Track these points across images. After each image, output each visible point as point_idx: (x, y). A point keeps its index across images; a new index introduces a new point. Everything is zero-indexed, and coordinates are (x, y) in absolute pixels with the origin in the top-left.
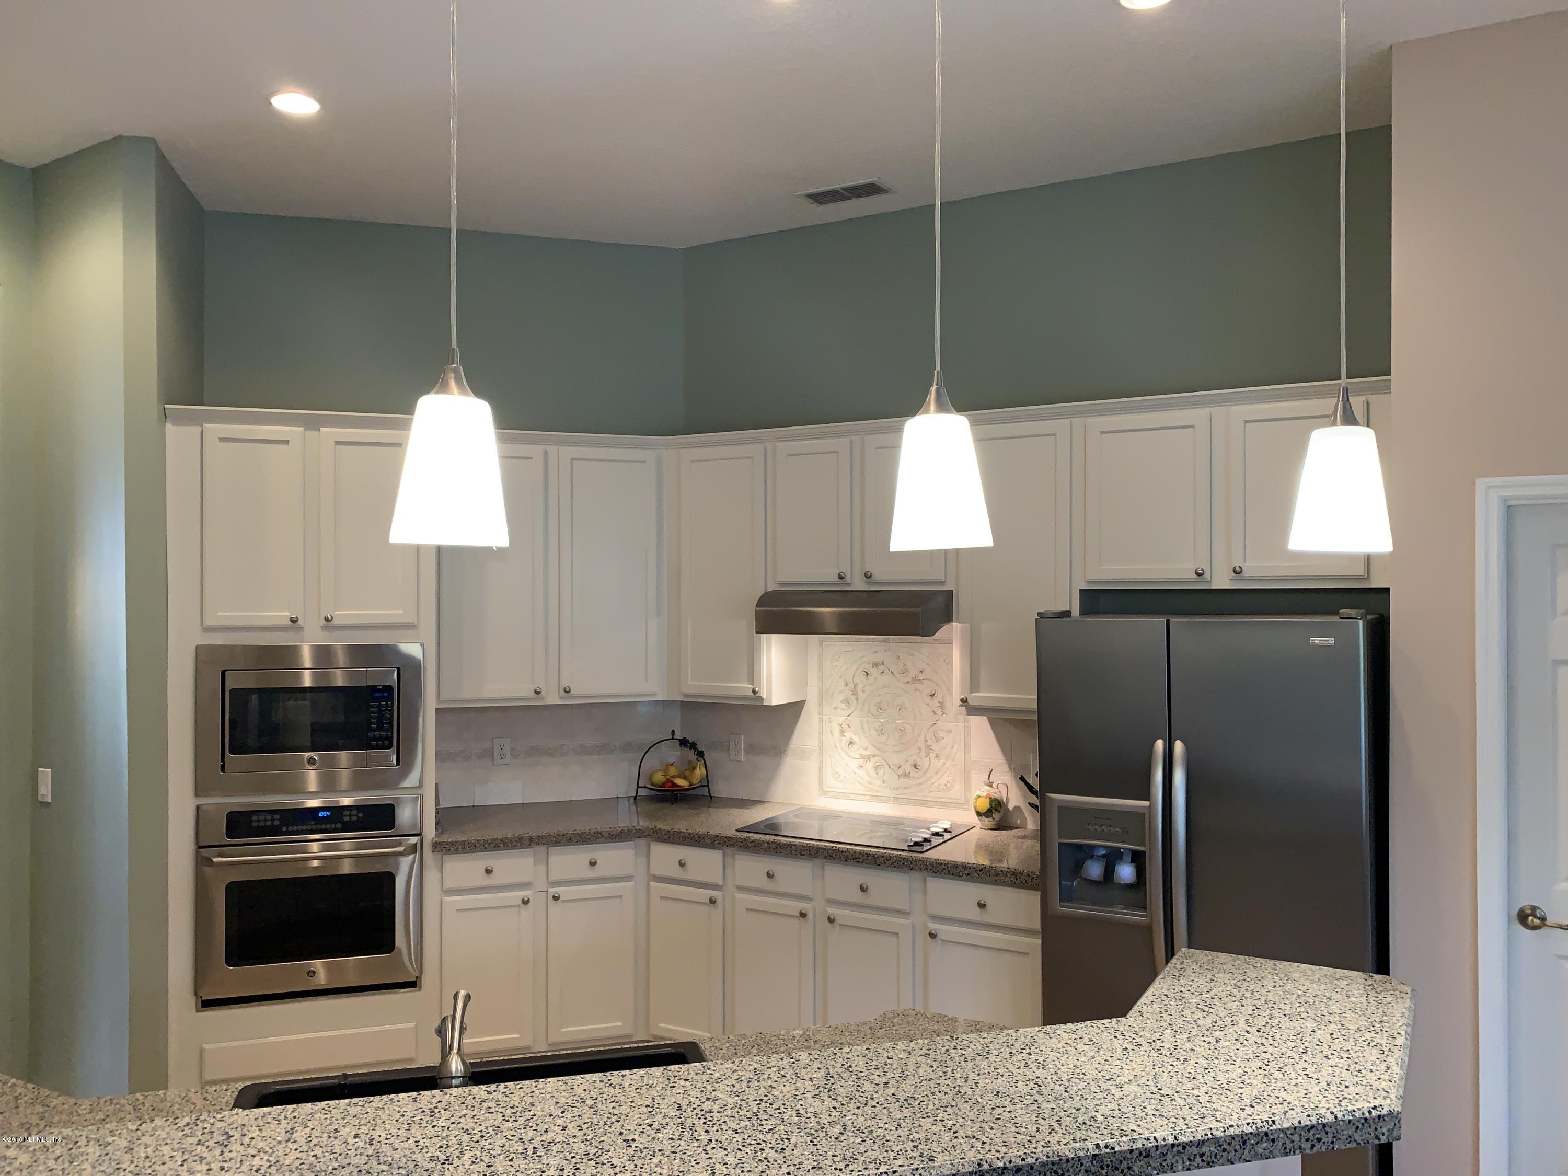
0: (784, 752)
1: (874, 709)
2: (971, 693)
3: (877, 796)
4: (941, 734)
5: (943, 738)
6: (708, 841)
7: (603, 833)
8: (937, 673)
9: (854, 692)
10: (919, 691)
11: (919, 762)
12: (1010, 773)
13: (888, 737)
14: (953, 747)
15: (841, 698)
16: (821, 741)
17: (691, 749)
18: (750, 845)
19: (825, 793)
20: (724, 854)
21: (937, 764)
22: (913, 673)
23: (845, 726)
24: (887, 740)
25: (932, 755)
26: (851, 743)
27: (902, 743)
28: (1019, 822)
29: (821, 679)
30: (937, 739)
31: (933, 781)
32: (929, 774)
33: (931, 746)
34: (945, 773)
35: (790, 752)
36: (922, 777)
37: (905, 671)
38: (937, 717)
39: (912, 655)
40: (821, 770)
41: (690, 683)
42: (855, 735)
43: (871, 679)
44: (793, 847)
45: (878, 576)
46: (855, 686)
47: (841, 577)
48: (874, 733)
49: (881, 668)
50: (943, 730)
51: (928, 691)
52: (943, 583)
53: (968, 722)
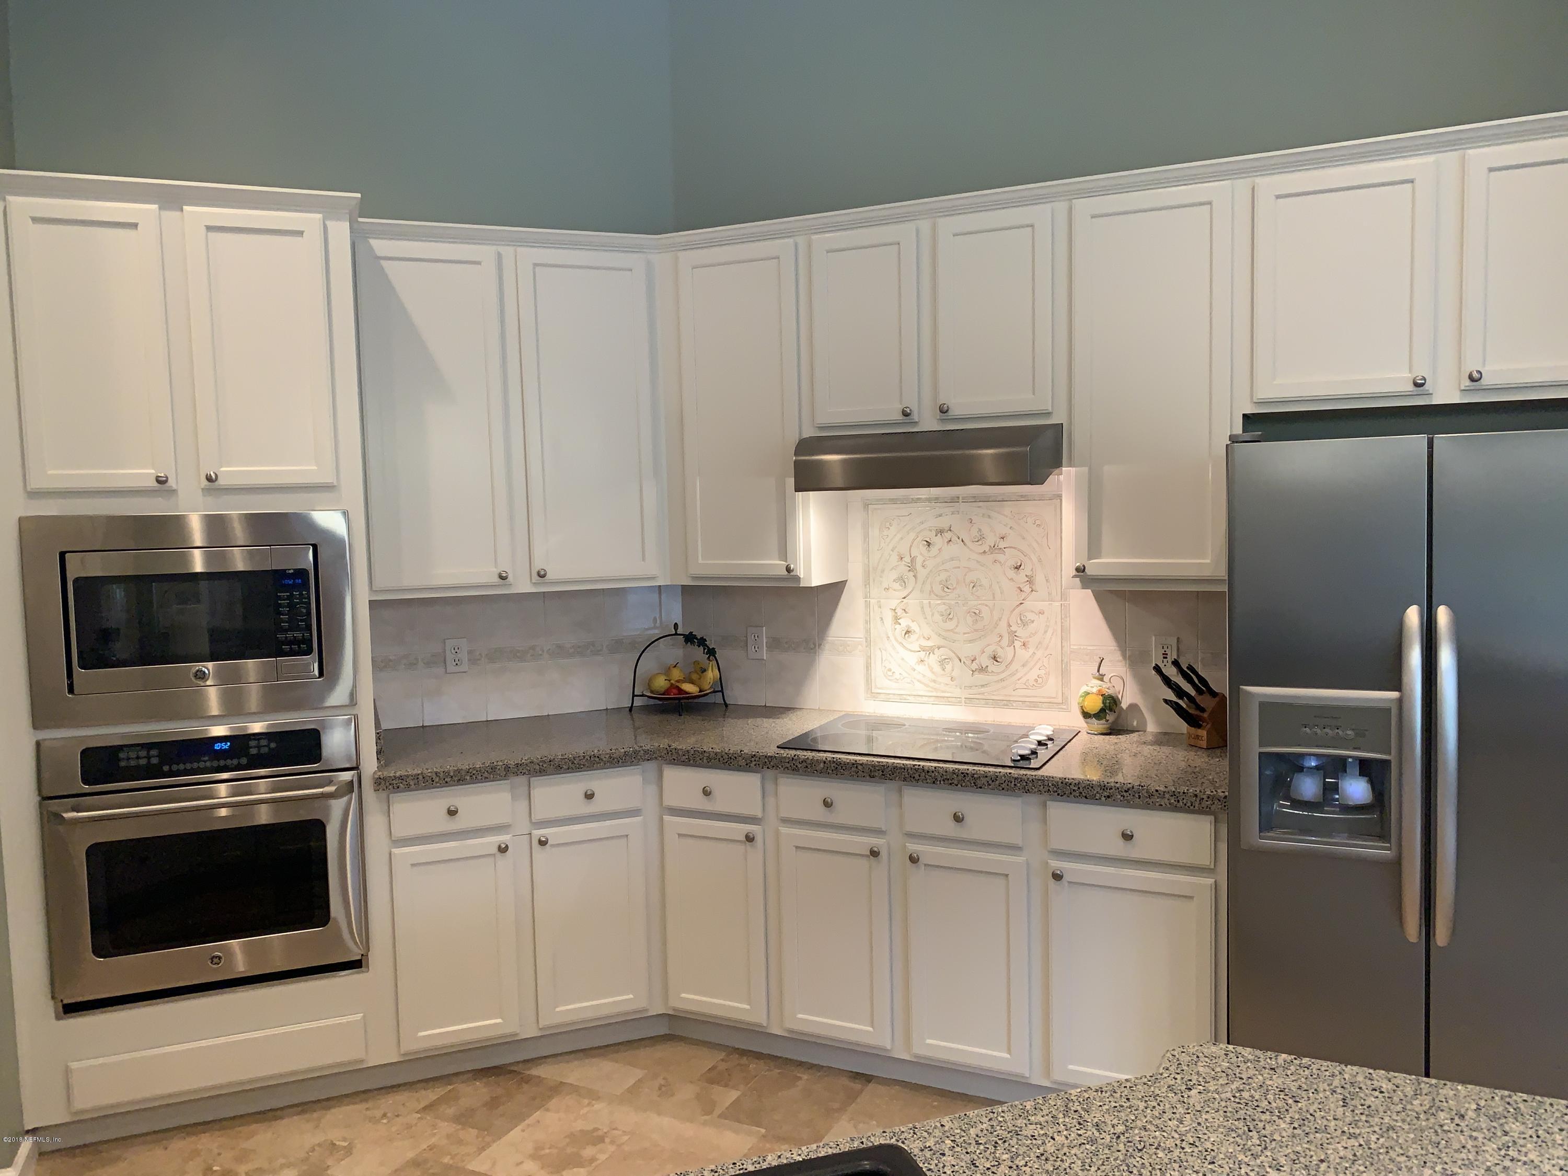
0: (819, 648)
1: (938, 588)
2: (1090, 558)
3: (944, 697)
4: (1030, 616)
5: (1033, 622)
6: (743, 763)
7: (602, 757)
8: (1024, 539)
9: (912, 568)
10: (1000, 563)
11: (1000, 653)
12: (1124, 662)
13: (958, 623)
14: (1046, 632)
15: (894, 575)
16: (868, 631)
17: (699, 646)
18: (799, 766)
19: (873, 695)
20: (763, 779)
21: (1023, 654)
22: (991, 540)
23: (899, 612)
24: (957, 626)
25: (1018, 644)
26: (908, 632)
27: (976, 630)
28: (1135, 723)
29: (867, 552)
30: (1025, 624)
31: (1018, 675)
32: (1013, 667)
33: (1015, 632)
34: (1035, 664)
35: (827, 647)
36: (1003, 672)
37: (981, 538)
38: (1023, 595)
39: (989, 517)
40: (868, 667)
41: (700, 561)
42: (913, 621)
43: (934, 550)
44: (860, 767)
45: (956, 411)
46: (913, 560)
47: (906, 414)
48: (937, 617)
49: (948, 535)
50: (1032, 611)
51: (1012, 562)
52: (1048, 414)
53: (1066, 600)
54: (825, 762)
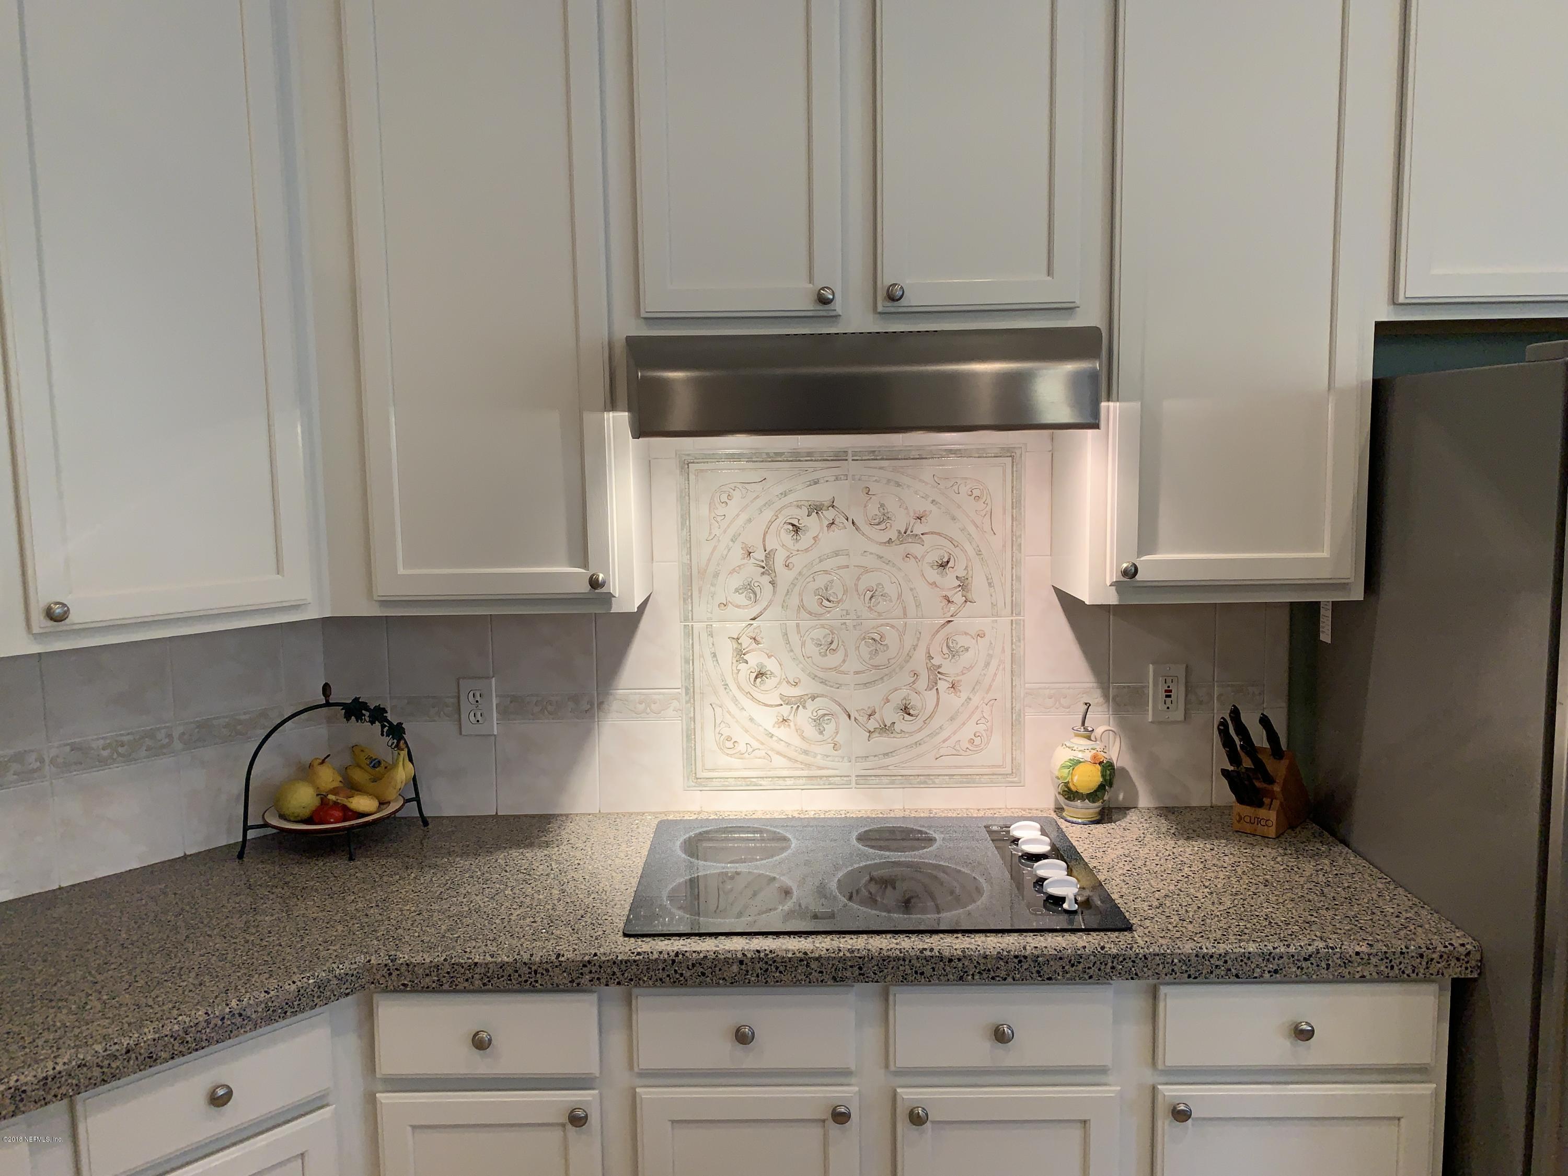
0: (599, 708)
1: (812, 602)
2: (1140, 553)
3: (821, 777)
4: (962, 641)
5: (967, 650)
6: (563, 979)
8: (954, 519)
9: (767, 568)
10: (916, 558)
11: (915, 701)
12: (1105, 705)
13: (846, 655)
14: (987, 665)
15: (736, 581)
16: (690, 677)
17: (372, 723)
18: (687, 974)
19: (699, 782)
21: (951, 700)
22: (900, 522)
23: (746, 642)
24: (844, 661)
25: (943, 685)
26: (760, 675)
27: (876, 667)
28: (1121, 797)
29: (688, 544)
30: (953, 653)
31: (944, 734)
32: (935, 724)
33: (939, 667)
34: (970, 717)
35: (615, 705)
36: (920, 730)
37: (884, 519)
38: (953, 608)
39: (898, 485)
40: (690, 736)
41: (401, 571)
42: (769, 657)
43: (806, 539)
44: (814, 965)
45: (913, 299)
46: (769, 556)
47: (823, 301)
48: (811, 649)
49: (830, 514)
50: (966, 634)
51: (934, 557)
52: (1068, 309)
53: (1019, 614)
54: (741, 962)
